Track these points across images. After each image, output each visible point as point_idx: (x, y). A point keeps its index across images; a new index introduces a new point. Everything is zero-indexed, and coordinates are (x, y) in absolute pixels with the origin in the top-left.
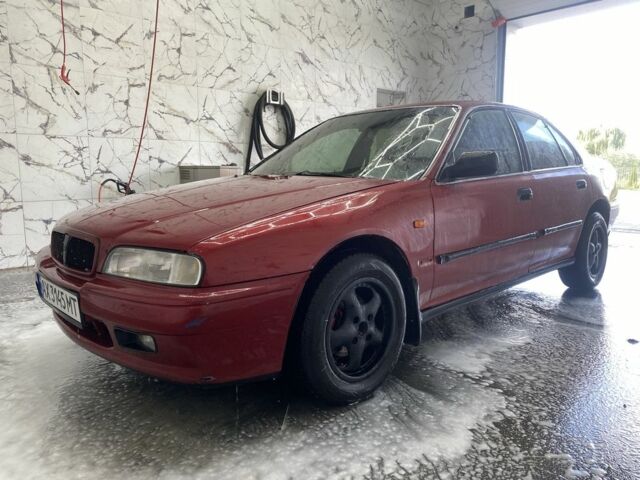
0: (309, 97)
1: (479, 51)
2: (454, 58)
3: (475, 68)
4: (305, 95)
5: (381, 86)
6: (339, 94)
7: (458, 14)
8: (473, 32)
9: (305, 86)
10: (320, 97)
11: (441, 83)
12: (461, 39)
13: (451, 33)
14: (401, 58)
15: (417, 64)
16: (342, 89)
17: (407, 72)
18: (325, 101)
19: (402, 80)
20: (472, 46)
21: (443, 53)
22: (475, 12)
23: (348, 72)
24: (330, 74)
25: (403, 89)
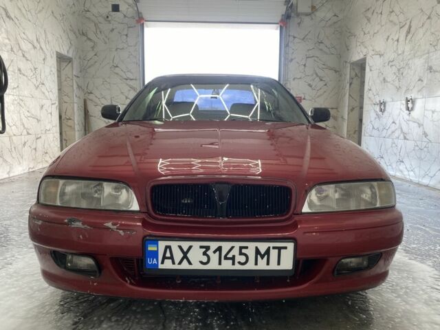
0: (12, 49)
1: (125, 37)
2: (105, 39)
3: (123, 49)
4: (9, 47)
5: (59, 51)
6: (33, 51)
7: (106, 7)
8: (119, 23)
9: (9, 39)
10: (20, 52)
11: (95, 55)
12: (111, 26)
13: (101, 19)
14: (68, 30)
15: (77, 37)
16: (35, 48)
17: (72, 42)
18: (24, 56)
19: (70, 48)
20: (119, 33)
21: (96, 33)
22: (120, 9)
23: (38, 33)
24: (26, 32)
25: (70, 55)
